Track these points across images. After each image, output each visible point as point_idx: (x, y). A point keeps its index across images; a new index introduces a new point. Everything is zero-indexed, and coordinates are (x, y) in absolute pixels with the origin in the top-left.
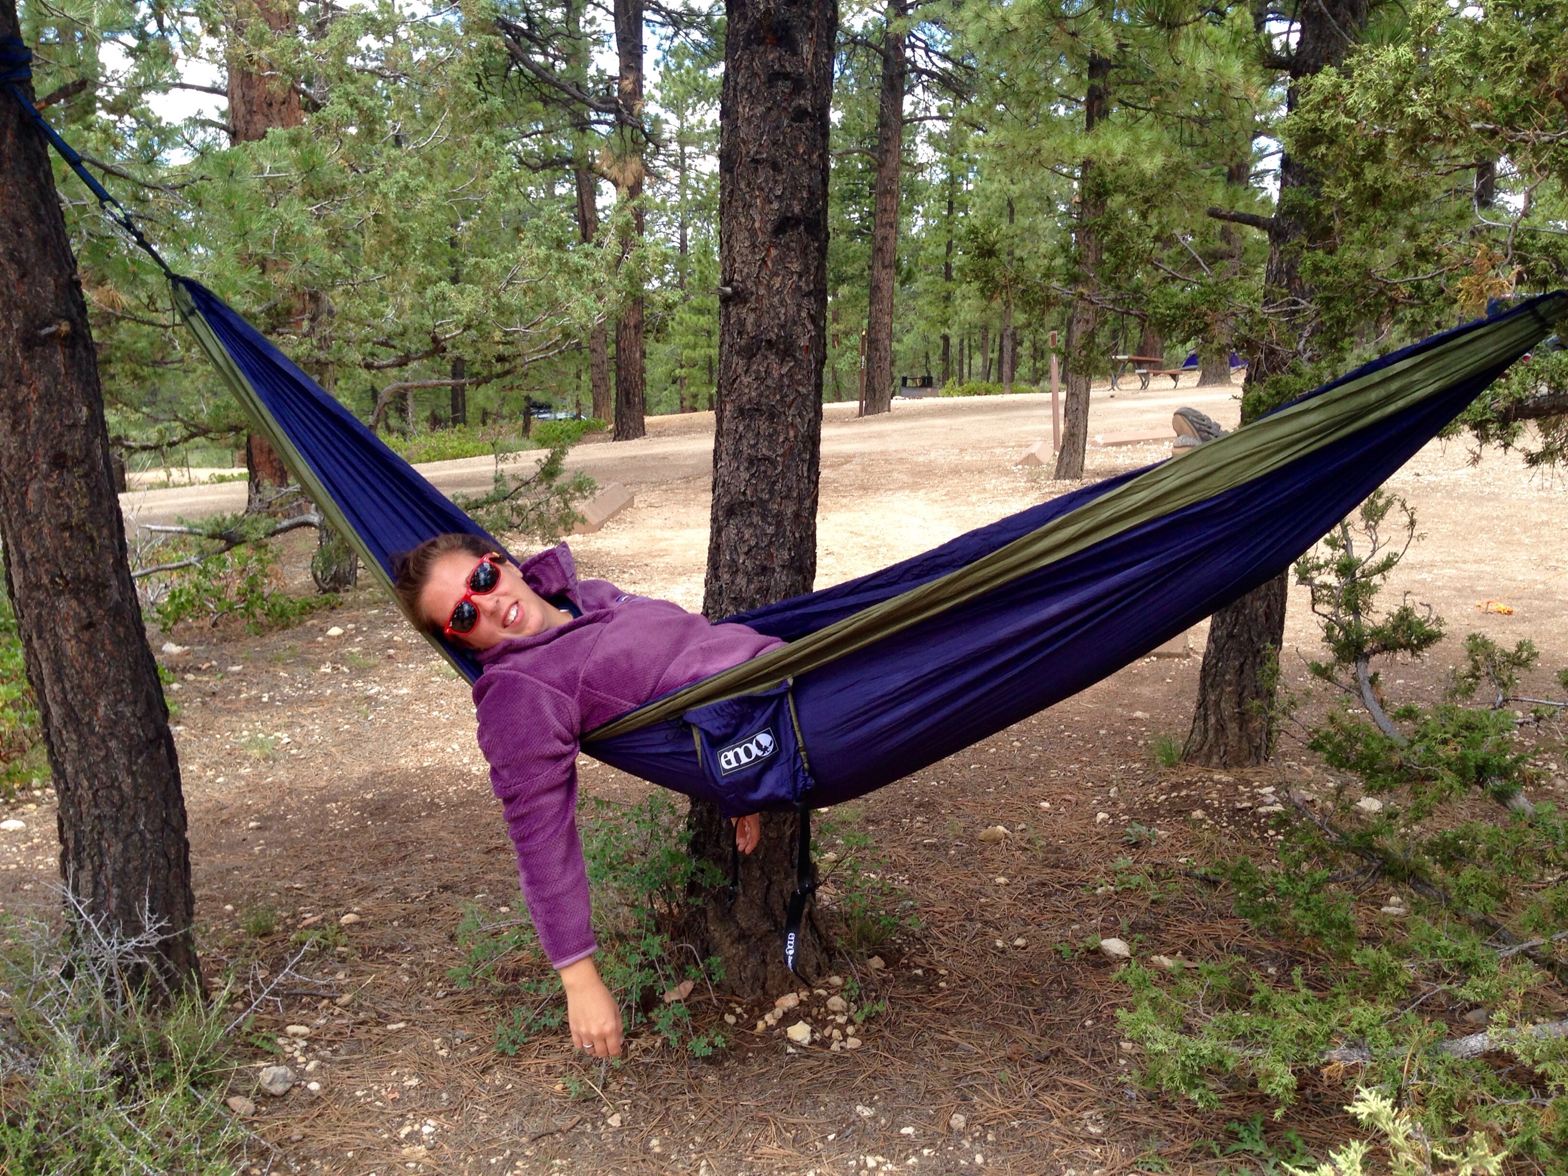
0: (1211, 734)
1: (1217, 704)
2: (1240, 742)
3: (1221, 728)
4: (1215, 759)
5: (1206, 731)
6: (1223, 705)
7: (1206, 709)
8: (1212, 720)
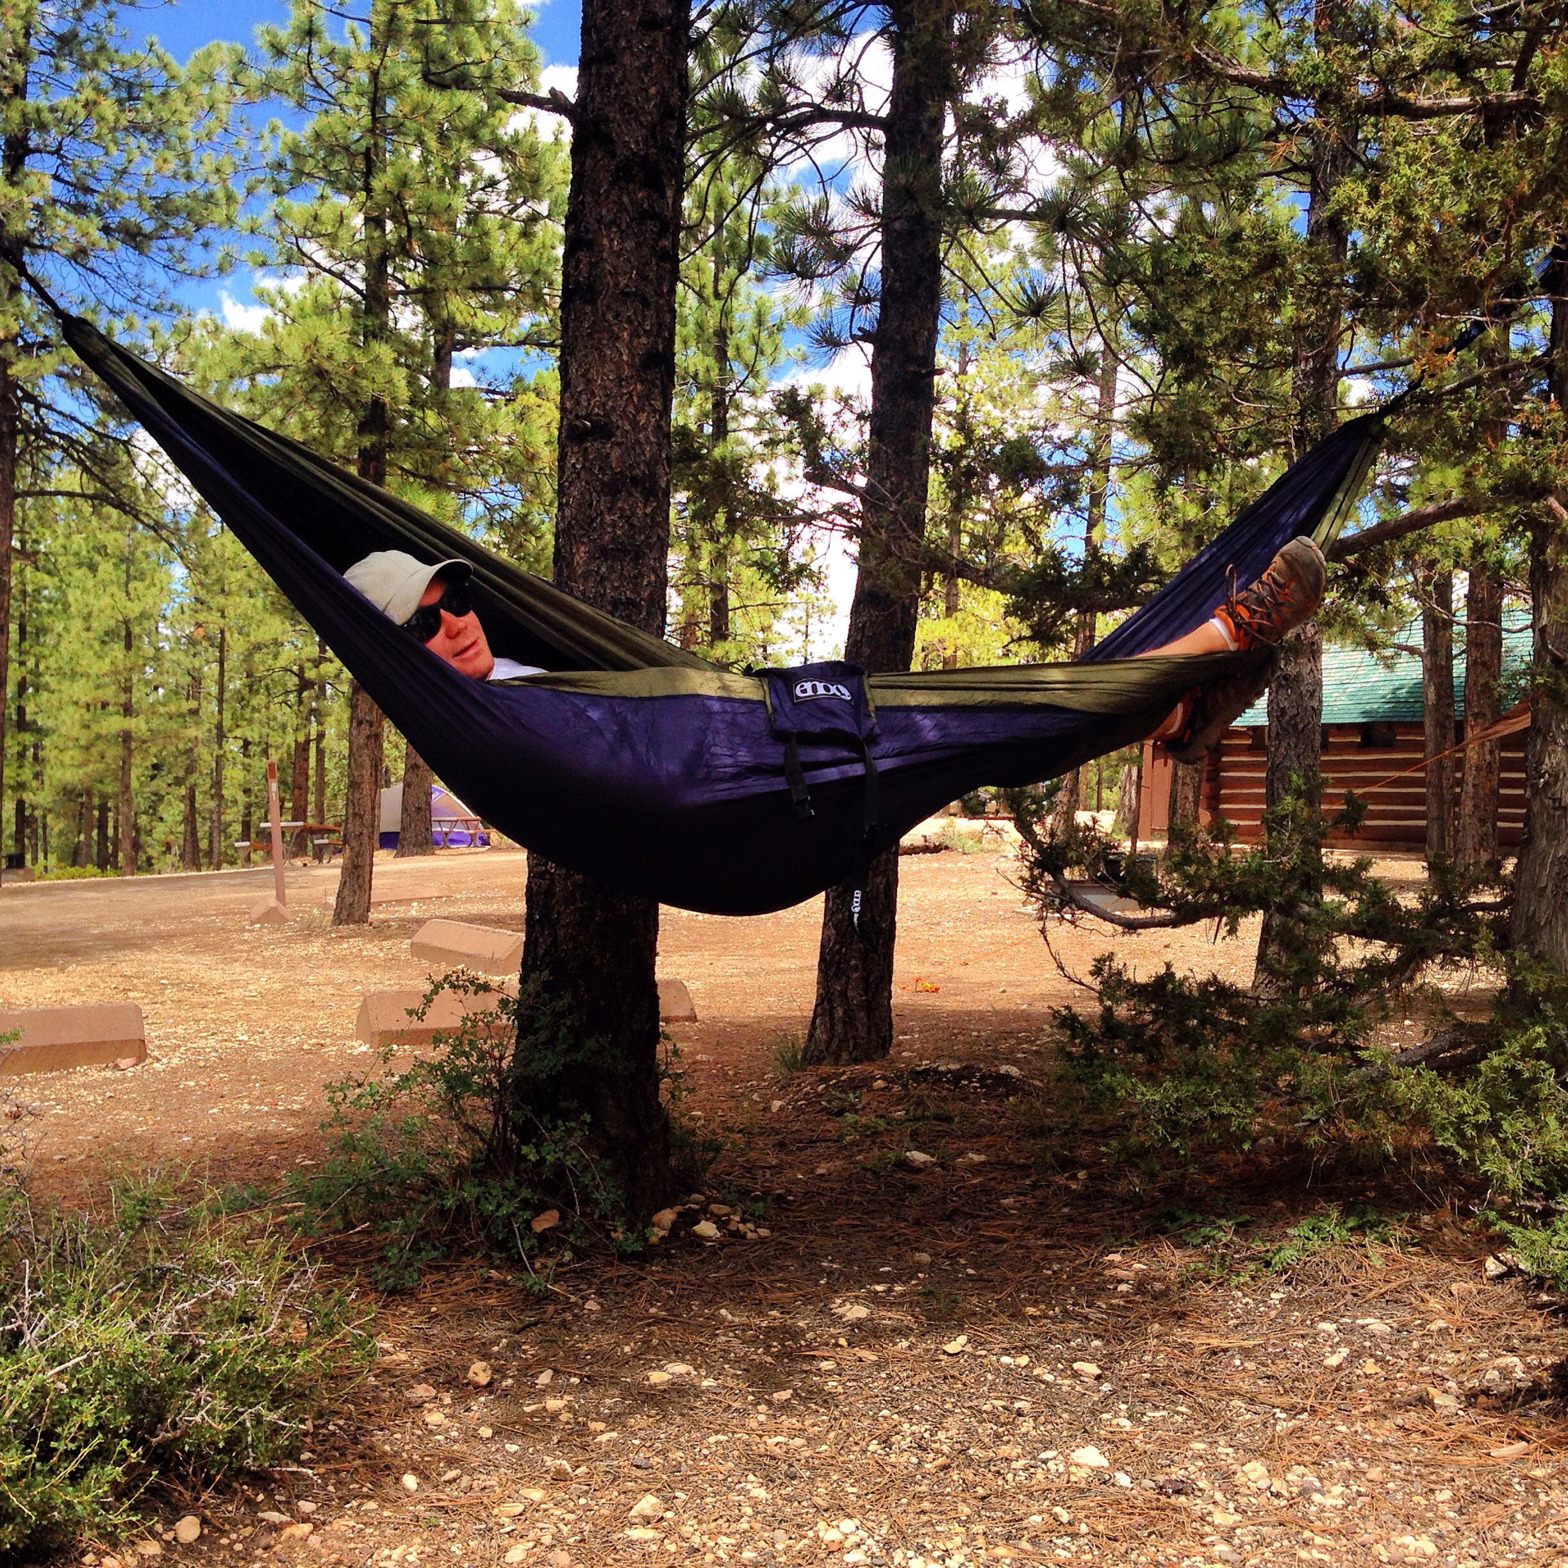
0: (839, 1028)
1: (844, 994)
2: (869, 1033)
3: (849, 1020)
4: (845, 1056)
5: (833, 1025)
6: (850, 994)
7: (830, 1002)
8: (840, 1012)
